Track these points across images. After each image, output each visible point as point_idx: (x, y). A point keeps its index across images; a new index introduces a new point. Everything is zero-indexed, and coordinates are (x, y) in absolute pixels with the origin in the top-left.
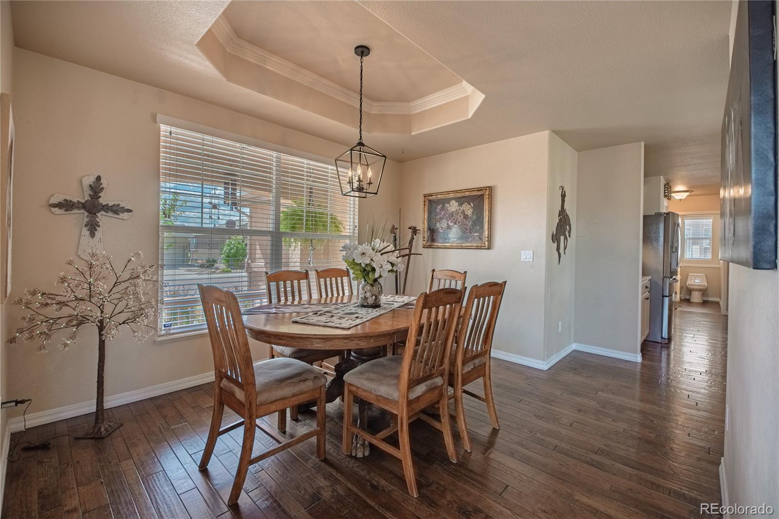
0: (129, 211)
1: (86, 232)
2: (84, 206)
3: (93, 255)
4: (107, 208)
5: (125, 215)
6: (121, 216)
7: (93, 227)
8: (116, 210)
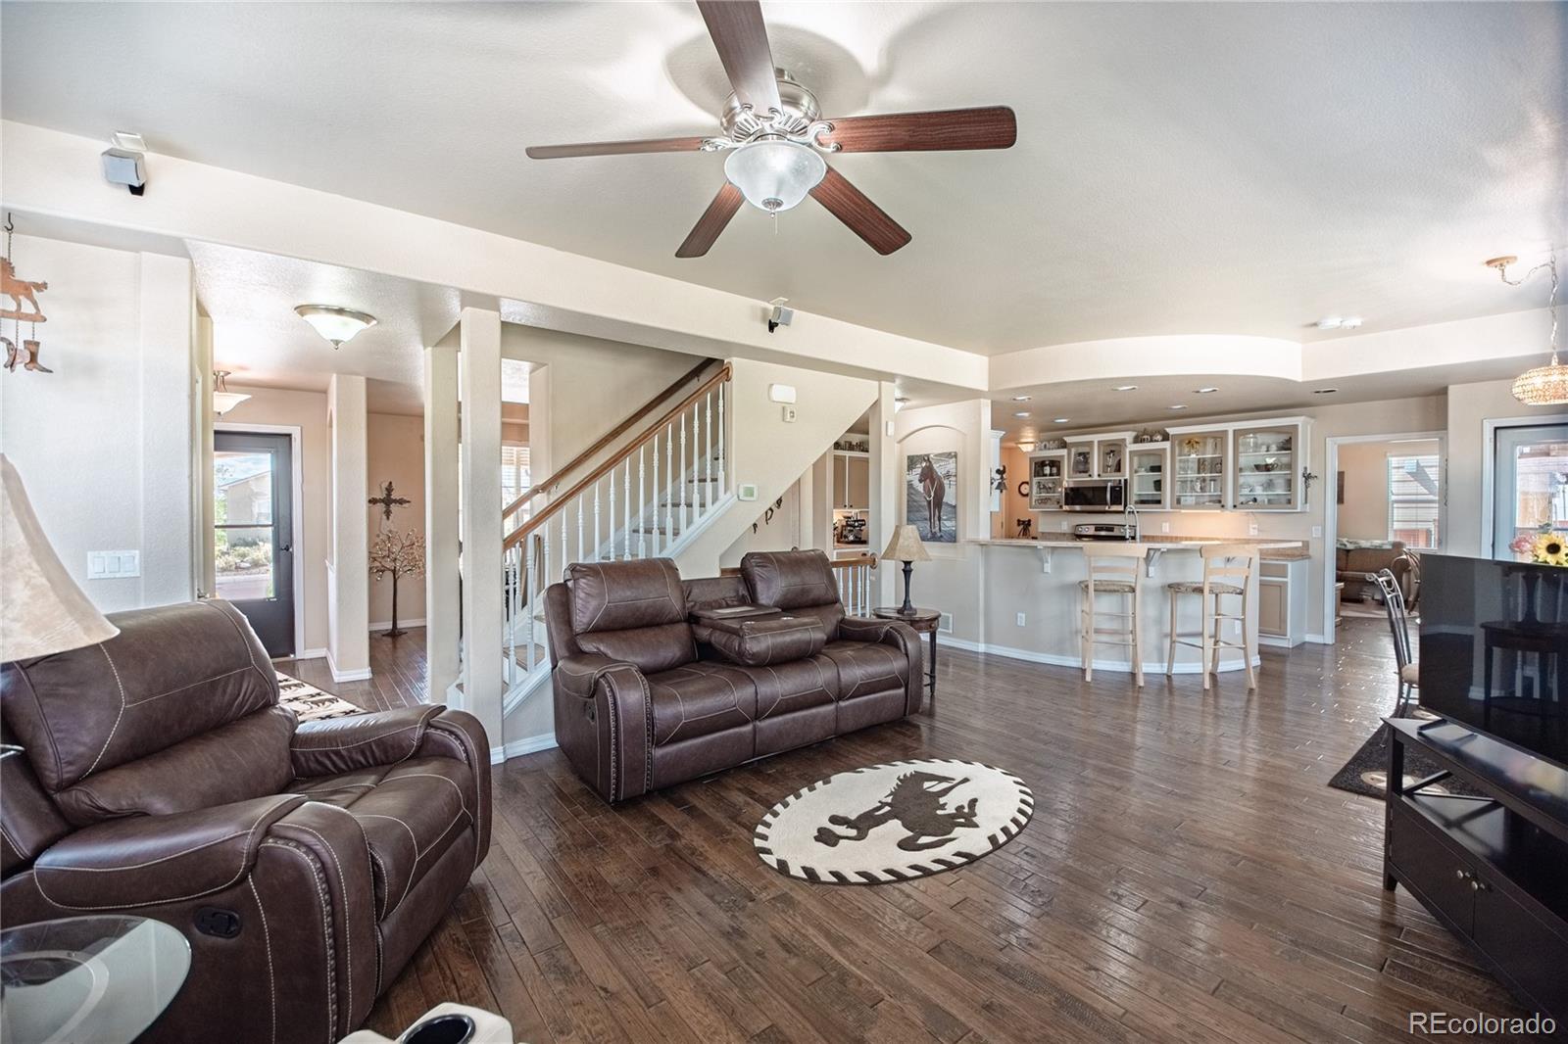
0: (409, 502)
1: (384, 517)
2: (382, 501)
3: (390, 531)
4: (395, 501)
5: (406, 505)
6: (404, 505)
7: (388, 513)
8: (401, 502)
